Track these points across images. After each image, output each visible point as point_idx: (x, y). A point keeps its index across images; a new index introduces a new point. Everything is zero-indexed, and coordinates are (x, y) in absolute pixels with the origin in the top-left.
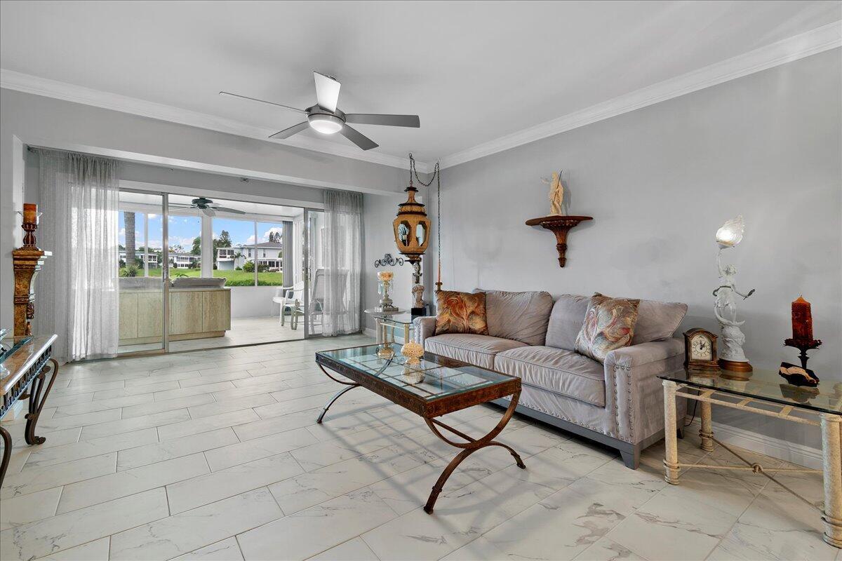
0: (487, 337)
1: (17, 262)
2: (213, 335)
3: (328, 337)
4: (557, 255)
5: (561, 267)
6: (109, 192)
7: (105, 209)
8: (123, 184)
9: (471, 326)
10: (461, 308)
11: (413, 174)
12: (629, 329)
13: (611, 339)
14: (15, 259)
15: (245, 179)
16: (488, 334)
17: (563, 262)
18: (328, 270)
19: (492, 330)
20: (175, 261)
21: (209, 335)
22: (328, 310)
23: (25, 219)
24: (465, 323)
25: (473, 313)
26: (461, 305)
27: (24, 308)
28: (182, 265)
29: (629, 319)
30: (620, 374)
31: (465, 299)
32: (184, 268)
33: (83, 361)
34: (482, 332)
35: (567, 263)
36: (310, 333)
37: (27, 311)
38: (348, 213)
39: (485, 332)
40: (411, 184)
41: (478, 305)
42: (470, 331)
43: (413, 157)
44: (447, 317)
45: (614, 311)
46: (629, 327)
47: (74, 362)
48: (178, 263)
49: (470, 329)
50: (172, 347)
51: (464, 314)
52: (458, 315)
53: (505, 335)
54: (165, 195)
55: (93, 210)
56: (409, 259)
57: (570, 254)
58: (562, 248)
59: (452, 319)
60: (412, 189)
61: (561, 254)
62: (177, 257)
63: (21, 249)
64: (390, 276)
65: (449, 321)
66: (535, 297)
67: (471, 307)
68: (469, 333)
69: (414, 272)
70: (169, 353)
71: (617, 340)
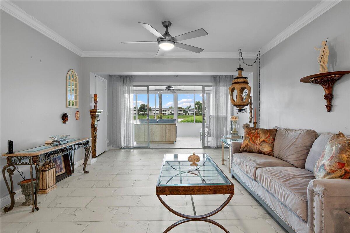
0: (273, 157)
1: (91, 114)
2: (170, 143)
3: (213, 148)
4: (325, 102)
5: (328, 111)
6: (130, 87)
7: (130, 94)
8: (135, 84)
9: (261, 149)
10: (256, 138)
11: (241, 60)
12: (345, 164)
13: (328, 170)
14: (91, 113)
15: (176, 76)
16: (273, 156)
17: (329, 108)
18: (213, 115)
19: (275, 154)
20: (189, 112)
21: (168, 143)
22: (213, 135)
23: (94, 100)
24: (257, 147)
25: (264, 141)
26: (257, 136)
27: (93, 129)
28: (191, 114)
29: (344, 155)
30: (316, 199)
31: (260, 133)
32: (192, 115)
33: (124, 148)
34: (269, 154)
35: (333, 108)
36: (206, 145)
37: (95, 130)
38: (224, 86)
39: (271, 154)
40: (240, 66)
41: (269, 137)
42: (260, 152)
43: (241, 51)
44: (247, 142)
45: (334, 148)
46: (345, 162)
47: (121, 148)
48: (190, 113)
49: (260, 151)
50: (151, 146)
51: (258, 141)
52: (253, 142)
53: (281, 157)
54: (148, 86)
55: (126, 94)
56: (238, 109)
57: (336, 102)
58: (329, 97)
59: (250, 144)
60: (240, 69)
61: (327, 102)
62: (189, 111)
63: (93, 109)
64: (236, 118)
65: (247, 145)
66: (302, 133)
67: (263, 137)
68: (260, 153)
69: (249, 116)
70: (149, 148)
71: (333, 172)
